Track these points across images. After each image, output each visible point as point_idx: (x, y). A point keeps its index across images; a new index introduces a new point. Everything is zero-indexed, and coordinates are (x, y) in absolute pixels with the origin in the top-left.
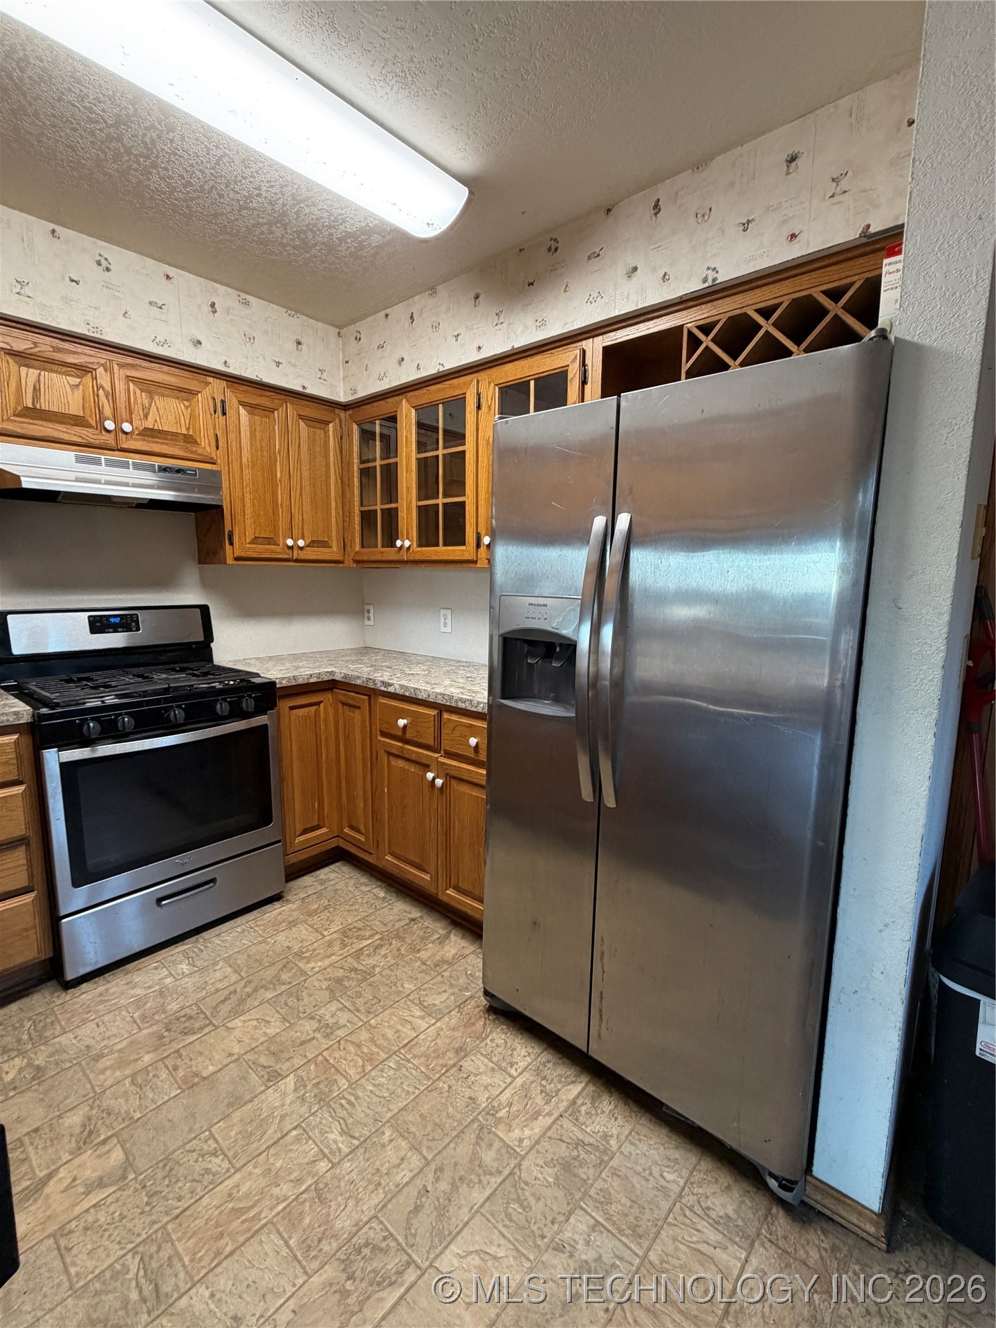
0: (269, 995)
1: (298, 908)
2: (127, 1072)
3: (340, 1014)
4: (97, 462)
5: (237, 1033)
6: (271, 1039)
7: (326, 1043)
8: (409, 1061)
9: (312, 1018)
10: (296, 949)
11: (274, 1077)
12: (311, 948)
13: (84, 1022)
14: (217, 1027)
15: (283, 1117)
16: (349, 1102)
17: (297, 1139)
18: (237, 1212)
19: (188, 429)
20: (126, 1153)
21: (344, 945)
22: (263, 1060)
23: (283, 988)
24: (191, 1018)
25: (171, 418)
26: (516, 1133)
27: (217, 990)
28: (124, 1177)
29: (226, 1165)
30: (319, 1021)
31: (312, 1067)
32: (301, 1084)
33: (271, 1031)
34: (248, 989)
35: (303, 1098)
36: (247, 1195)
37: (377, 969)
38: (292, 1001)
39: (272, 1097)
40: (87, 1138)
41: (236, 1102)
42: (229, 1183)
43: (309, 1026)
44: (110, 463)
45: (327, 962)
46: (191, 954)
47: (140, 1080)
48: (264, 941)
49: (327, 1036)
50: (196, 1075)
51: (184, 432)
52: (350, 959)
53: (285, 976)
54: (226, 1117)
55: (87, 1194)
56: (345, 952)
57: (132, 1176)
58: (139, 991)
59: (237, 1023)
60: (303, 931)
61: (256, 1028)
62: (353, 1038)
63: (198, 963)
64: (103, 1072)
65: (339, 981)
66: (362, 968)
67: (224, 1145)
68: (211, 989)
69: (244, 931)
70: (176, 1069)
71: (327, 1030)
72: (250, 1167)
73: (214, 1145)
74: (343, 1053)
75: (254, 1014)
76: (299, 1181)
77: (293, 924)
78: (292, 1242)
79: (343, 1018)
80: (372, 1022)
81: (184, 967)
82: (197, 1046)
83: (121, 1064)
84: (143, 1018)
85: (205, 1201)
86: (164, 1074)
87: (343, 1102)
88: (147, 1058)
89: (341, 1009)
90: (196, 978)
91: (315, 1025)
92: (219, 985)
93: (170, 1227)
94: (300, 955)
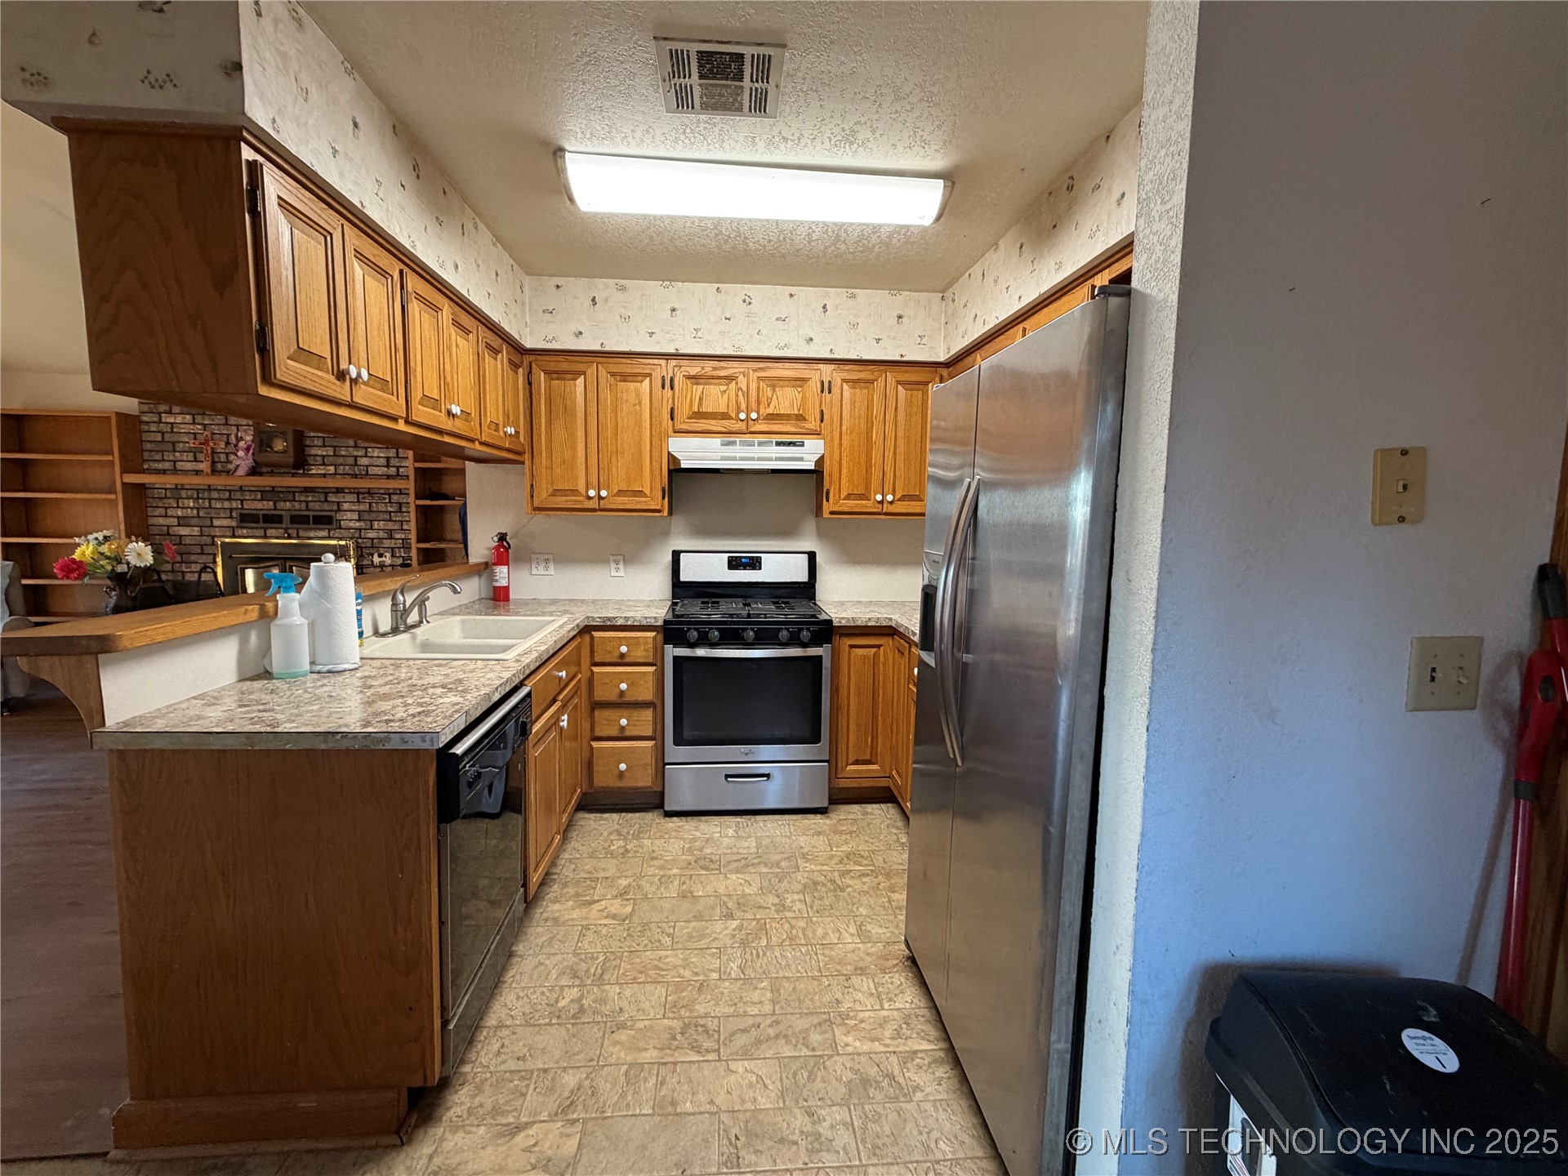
0: (765, 870)
1: (831, 825)
2: (661, 873)
3: (797, 903)
4: (734, 443)
5: (728, 882)
6: (744, 895)
7: (773, 914)
8: (816, 954)
9: (778, 897)
10: (805, 851)
11: (730, 916)
12: (816, 854)
13: (661, 837)
14: (721, 873)
15: (715, 939)
16: (758, 955)
17: (713, 955)
18: (657, 968)
19: (799, 410)
20: (633, 910)
21: (841, 862)
22: (730, 905)
23: (776, 870)
24: (712, 861)
25: (787, 403)
26: (850, 1039)
27: (738, 853)
28: (624, 920)
29: (670, 944)
30: (781, 900)
31: (754, 923)
32: (740, 928)
33: (748, 891)
34: (755, 861)
35: (734, 936)
36: (667, 963)
37: (850, 889)
38: (775, 880)
39: (719, 926)
40: (622, 894)
41: (699, 917)
42: (664, 953)
43: (772, 900)
44: (743, 443)
45: (818, 868)
46: (741, 826)
47: (664, 880)
48: (789, 838)
49: (777, 912)
50: (691, 892)
51: (796, 412)
52: (836, 874)
53: (783, 864)
54: (688, 921)
55: (606, 918)
56: (836, 867)
57: (627, 922)
58: (698, 834)
59: (734, 877)
60: (821, 842)
61: (741, 884)
62: (793, 922)
63: (740, 833)
64: (650, 867)
65: (816, 883)
66: (840, 883)
67: (677, 933)
68: (735, 850)
69: (783, 824)
70: (684, 883)
71: (782, 907)
72: (679, 952)
73: (672, 931)
74: (778, 926)
75: (747, 877)
76: (697, 974)
77: (819, 833)
78: (669, 998)
79: (798, 906)
80: (814, 919)
81: (731, 832)
82: (703, 878)
83: (661, 868)
84: (690, 848)
85: (648, 953)
86: (676, 883)
87: (754, 952)
88: (675, 871)
89: (801, 901)
90: (732, 841)
91: (776, 900)
92: (740, 851)
93: (625, 954)
94: (804, 856)
